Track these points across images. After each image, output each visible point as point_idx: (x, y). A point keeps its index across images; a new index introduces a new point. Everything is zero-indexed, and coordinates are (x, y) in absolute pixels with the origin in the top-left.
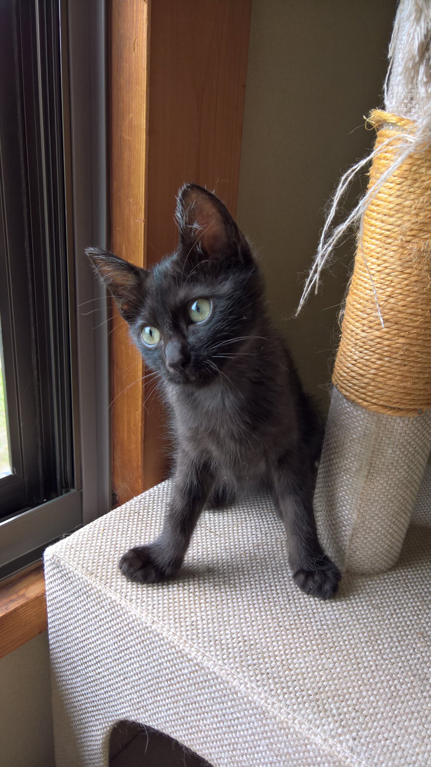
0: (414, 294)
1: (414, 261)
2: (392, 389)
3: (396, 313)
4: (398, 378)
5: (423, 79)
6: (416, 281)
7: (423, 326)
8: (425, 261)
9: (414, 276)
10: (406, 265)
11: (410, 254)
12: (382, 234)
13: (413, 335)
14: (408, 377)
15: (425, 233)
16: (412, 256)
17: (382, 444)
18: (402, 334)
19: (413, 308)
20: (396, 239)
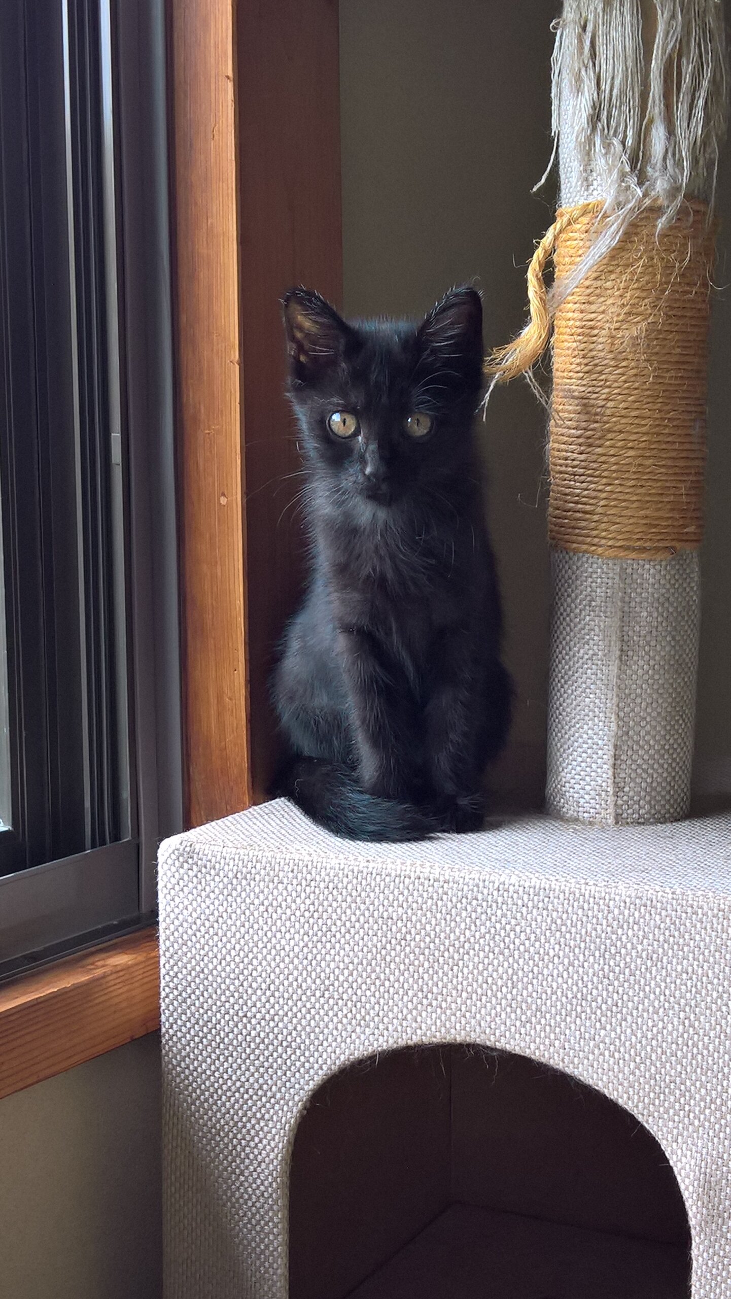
0: (636, 391)
1: (628, 350)
2: (631, 521)
3: (619, 418)
4: (634, 505)
5: (600, 151)
6: (635, 375)
7: (654, 430)
8: (641, 349)
9: (633, 368)
10: (620, 357)
11: (622, 343)
12: (585, 325)
13: (644, 443)
14: (648, 502)
15: (635, 316)
16: (624, 344)
17: (633, 604)
18: (630, 445)
19: (638, 409)
20: (602, 328)
